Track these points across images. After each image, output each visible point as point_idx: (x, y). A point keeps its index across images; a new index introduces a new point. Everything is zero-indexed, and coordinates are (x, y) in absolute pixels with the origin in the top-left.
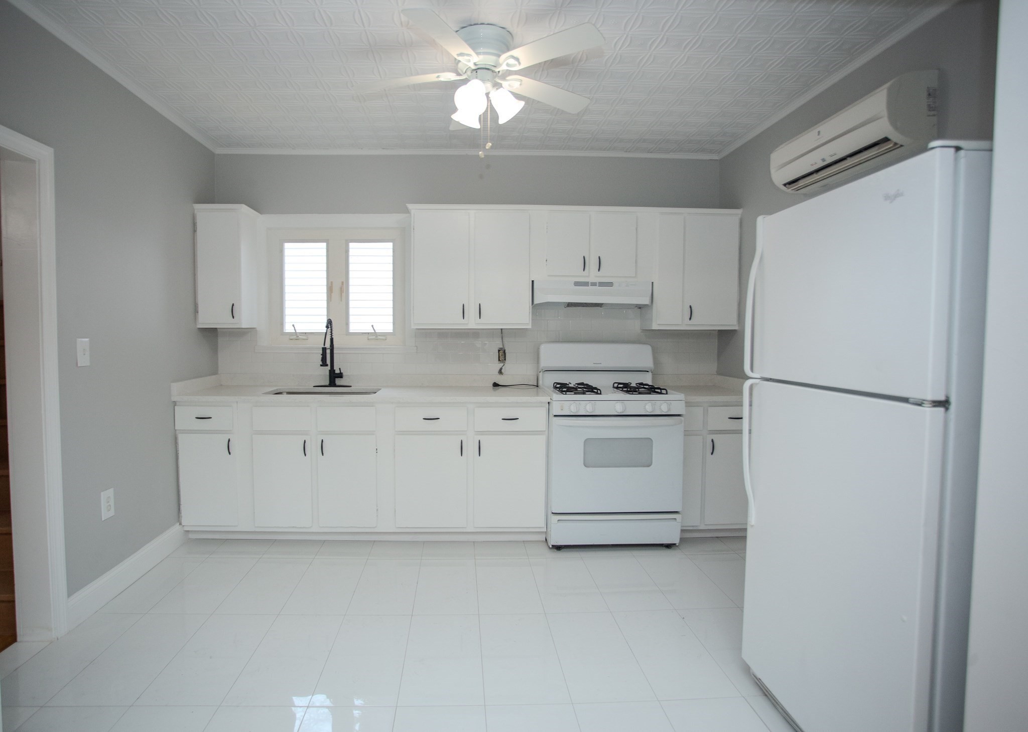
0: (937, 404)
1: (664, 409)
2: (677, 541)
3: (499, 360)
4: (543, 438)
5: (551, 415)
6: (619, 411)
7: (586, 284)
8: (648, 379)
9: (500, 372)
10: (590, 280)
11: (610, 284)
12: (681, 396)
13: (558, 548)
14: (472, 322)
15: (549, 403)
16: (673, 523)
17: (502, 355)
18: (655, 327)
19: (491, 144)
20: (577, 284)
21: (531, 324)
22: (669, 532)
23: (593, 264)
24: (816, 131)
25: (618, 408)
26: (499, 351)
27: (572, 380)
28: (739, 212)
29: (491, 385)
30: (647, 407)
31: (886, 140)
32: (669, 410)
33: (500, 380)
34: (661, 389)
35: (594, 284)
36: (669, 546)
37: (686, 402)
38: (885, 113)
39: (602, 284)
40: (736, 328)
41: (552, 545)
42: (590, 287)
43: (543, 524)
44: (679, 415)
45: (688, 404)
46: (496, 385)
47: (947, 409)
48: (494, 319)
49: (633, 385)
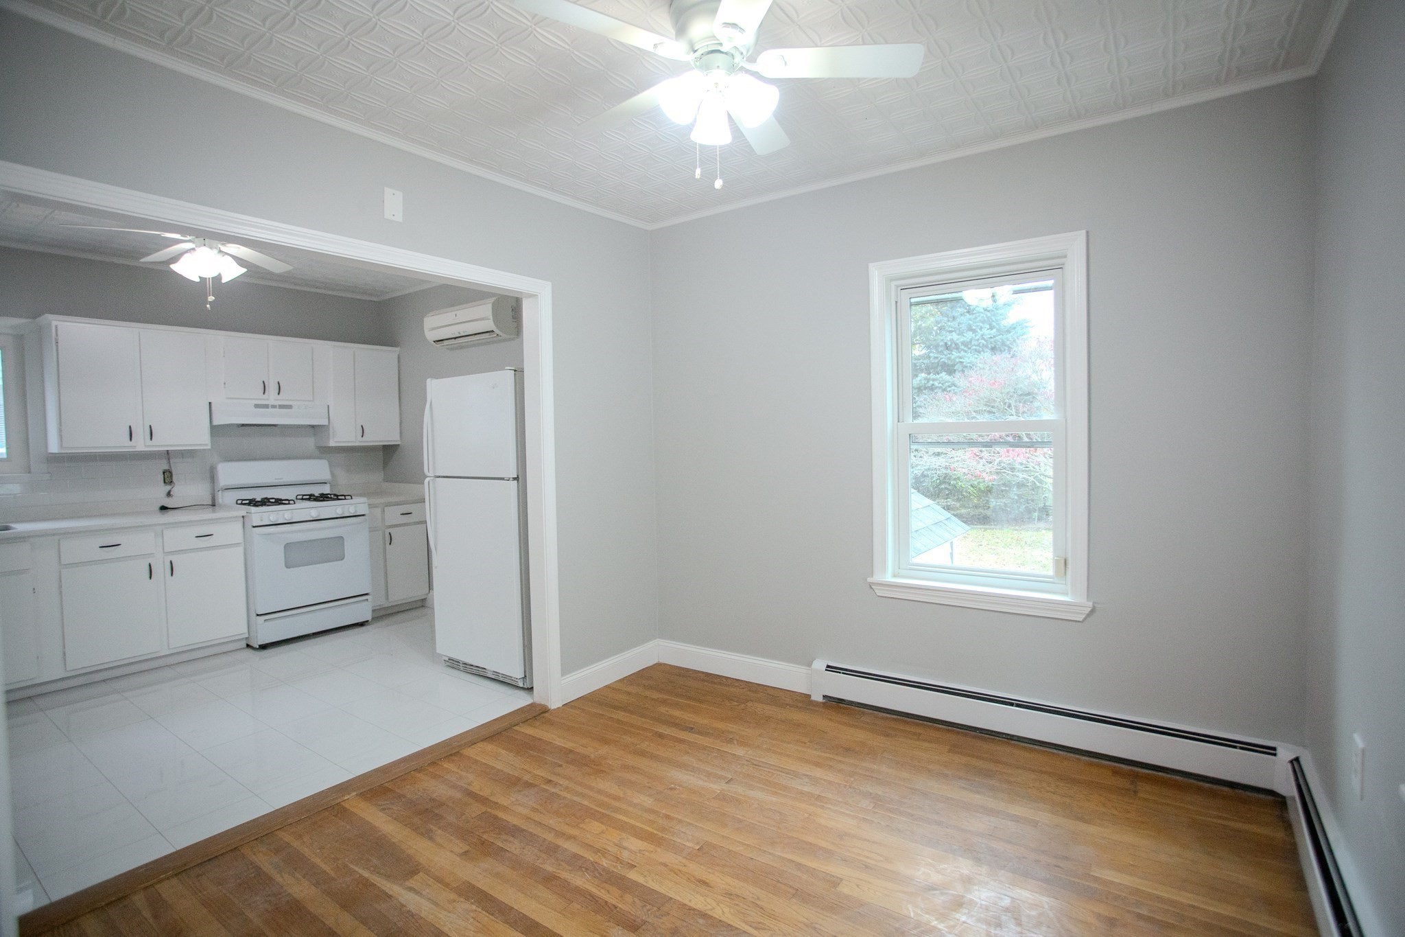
0: (514, 479)
1: (352, 511)
2: (369, 618)
3: (165, 482)
4: (241, 550)
5: (248, 526)
6: (315, 516)
7: (266, 406)
8: (326, 490)
9: (169, 494)
10: (270, 402)
11: (290, 407)
12: (364, 499)
13: (263, 647)
14: (141, 444)
15: (243, 517)
16: (366, 603)
17: (168, 477)
18: (332, 444)
19: (214, 298)
20: (257, 406)
21: (210, 444)
22: (362, 611)
23: (272, 389)
24: (454, 313)
25: (314, 514)
26: (164, 473)
27: (258, 495)
28: (398, 349)
29: (157, 508)
30: (338, 511)
31: (493, 331)
32: (356, 511)
33: (169, 503)
34: (345, 496)
35: (274, 407)
36: (362, 624)
37: (369, 505)
38: (491, 317)
39: (281, 407)
40: (399, 443)
41: (260, 646)
42: (270, 410)
43: (246, 630)
44: (363, 515)
45: (371, 506)
46: (163, 508)
47: (518, 481)
48: (164, 441)
49: (317, 495)
